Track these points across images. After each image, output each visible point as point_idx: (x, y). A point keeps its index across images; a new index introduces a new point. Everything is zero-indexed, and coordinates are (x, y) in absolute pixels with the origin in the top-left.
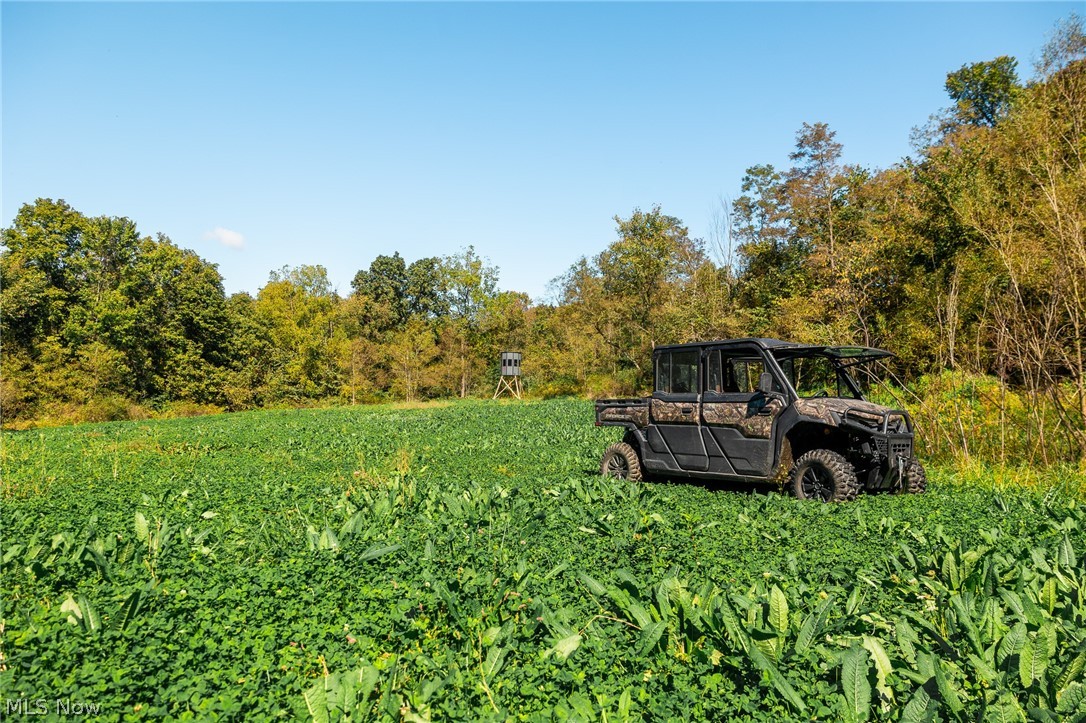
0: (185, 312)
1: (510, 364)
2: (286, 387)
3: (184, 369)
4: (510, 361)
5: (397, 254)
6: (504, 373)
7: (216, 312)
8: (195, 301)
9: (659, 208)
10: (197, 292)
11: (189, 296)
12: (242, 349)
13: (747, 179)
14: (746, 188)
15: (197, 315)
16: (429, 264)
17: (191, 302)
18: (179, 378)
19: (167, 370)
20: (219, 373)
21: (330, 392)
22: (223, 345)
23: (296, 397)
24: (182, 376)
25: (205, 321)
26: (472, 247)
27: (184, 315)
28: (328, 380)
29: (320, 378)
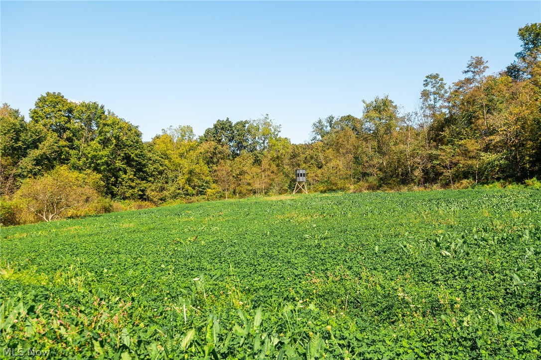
0: (126, 152)
1: (301, 176)
2: (178, 191)
3: (126, 182)
4: (301, 174)
5: (228, 119)
6: (298, 180)
7: (141, 152)
8: (131, 146)
9: (388, 96)
10: (132, 141)
11: (128, 143)
12: (154, 171)
13: (426, 80)
14: (426, 85)
15: (133, 153)
16: (243, 124)
17: (129, 147)
18: (124, 187)
19: (119, 184)
20: (144, 184)
21: (201, 193)
22: (145, 169)
23: (184, 196)
24: (126, 186)
25: (137, 157)
26: (267, 115)
27: (125, 154)
28: (199, 187)
29: (195, 186)
